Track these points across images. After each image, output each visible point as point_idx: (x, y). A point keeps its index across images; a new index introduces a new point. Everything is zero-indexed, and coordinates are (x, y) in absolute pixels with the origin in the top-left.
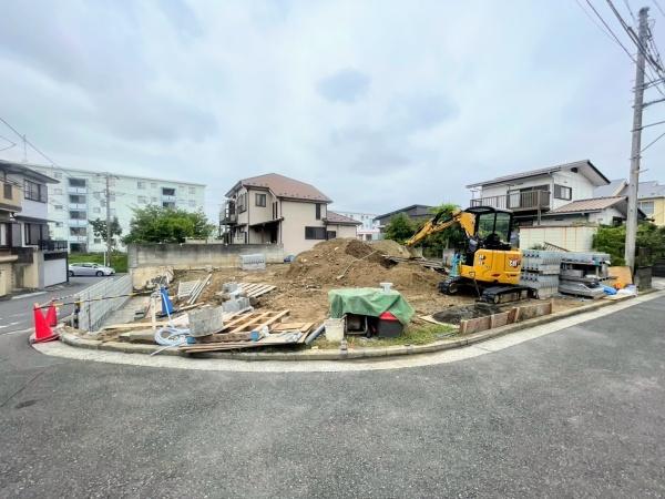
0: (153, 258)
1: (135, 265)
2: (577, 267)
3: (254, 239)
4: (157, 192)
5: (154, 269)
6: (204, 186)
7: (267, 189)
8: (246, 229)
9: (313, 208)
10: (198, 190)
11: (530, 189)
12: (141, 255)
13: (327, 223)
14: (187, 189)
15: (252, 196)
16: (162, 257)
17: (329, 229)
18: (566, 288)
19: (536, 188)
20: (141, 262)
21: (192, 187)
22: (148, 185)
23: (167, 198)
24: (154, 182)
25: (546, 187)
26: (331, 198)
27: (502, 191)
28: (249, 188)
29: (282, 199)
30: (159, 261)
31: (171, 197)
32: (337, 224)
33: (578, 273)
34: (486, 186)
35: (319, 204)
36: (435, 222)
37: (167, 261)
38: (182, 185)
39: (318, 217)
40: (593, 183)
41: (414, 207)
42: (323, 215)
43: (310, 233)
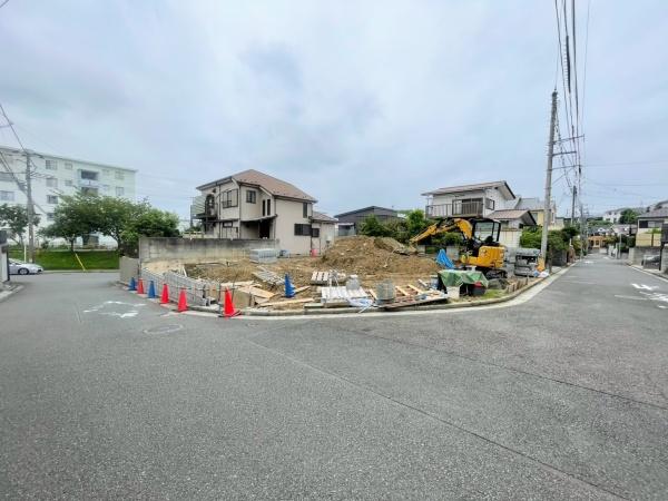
0: (164, 252)
1: (147, 260)
2: (524, 258)
3: (245, 234)
4: (73, 175)
5: (166, 263)
6: (133, 172)
7: (258, 187)
8: (237, 225)
9: (301, 206)
10: (126, 175)
11: (469, 200)
12: (153, 249)
13: (313, 221)
14: (112, 175)
15: (244, 192)
16: (173, 251)
17: (314, 226)
18: (518, 272)
19: (474, 200)
20: (153, 256)
21: (121, 172)
22: (61, 166)
23: (86, 182)
24: (68, 163)
25: (480, 200)
26: (316, 199)
27: (449, 201)
28: (241, 184)
29: (276, 197)
30: (170, 255)
31: (92, 182)
32: (320, 222)
33: (525, 262)
34: (437, 195)
35: (306, 203)
36: (438, 226)
37: (179, 255)
38: (107, 168)
39: (305, 215)
40: (505, 198)
41: (372, 209)
42: (309, 214)
43: (299, 230)
